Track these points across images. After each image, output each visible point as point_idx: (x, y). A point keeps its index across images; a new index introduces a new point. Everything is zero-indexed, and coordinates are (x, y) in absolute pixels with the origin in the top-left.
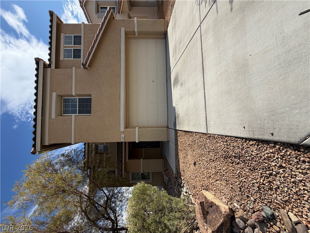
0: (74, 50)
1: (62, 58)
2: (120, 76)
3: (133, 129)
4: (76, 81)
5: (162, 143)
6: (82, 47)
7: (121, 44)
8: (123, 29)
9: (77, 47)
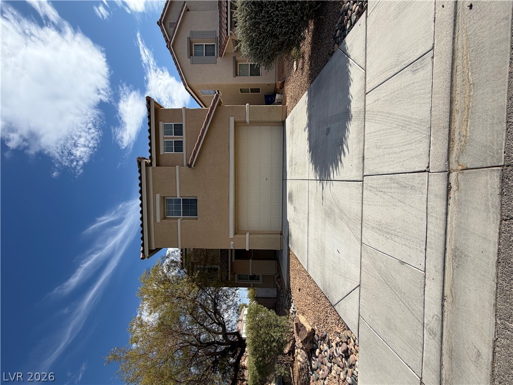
0: (175, 141)
1: (162, 152)
2: (228, 176)
3: (243, 236)
4: (180, 181)
5: (275, 252)
6: (184, 138)
7: (230, 138)
8: (232, 120)
9: (178, 138)
